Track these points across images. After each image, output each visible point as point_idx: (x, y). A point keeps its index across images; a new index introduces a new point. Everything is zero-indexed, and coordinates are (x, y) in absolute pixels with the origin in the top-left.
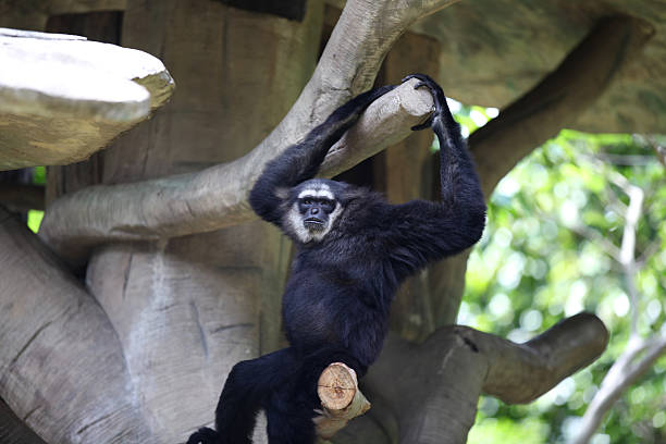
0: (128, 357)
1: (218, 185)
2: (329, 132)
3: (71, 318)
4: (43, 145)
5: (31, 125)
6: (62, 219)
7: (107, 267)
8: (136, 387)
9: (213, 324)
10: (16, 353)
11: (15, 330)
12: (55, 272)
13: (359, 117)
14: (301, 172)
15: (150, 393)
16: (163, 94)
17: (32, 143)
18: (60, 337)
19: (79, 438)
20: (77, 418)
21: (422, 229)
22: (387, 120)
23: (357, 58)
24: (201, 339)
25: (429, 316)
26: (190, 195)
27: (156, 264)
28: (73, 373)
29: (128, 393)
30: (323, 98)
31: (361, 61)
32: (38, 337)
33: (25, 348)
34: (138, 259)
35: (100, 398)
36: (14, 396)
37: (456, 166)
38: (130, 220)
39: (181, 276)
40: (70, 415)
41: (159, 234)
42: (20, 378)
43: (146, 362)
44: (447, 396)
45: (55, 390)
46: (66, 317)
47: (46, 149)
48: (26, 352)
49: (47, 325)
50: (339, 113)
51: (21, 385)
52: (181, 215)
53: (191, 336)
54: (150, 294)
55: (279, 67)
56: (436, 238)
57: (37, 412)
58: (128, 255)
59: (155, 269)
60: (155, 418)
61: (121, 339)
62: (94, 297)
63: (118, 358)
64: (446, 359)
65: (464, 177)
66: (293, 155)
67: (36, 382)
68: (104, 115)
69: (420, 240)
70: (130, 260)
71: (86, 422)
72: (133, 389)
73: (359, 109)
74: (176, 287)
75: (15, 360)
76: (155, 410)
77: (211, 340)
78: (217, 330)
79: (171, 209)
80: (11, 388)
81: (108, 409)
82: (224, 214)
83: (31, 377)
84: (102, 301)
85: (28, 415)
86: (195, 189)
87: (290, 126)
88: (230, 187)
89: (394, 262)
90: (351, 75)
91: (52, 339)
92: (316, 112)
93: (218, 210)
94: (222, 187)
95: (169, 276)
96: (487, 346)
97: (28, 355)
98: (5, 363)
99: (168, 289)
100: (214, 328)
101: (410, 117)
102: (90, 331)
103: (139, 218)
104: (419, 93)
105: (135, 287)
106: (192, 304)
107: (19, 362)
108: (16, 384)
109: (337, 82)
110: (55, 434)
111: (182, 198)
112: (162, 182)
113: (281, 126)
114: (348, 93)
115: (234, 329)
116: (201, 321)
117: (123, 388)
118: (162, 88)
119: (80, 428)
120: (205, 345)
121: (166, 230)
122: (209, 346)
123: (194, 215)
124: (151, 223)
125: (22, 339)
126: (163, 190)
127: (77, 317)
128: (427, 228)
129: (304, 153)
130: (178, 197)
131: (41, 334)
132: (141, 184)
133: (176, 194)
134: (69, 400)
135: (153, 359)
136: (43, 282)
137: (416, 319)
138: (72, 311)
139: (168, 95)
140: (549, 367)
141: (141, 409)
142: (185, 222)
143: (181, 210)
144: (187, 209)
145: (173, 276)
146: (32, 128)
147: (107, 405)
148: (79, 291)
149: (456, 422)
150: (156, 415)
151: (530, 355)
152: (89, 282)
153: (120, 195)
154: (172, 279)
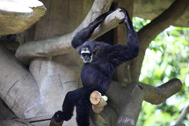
0: (41, 91)
1: (65, 41)
2: (95, 24)
3: (24, 79)
4: (11, 28)
5: (6, 22)
6: (22, 51)
7: (35, 65)
8: (43, 99)
9: (65, 81)
10: (9, 90)
11: (8, 83)
12: (20, 66)
13: (104, 20)
14: (86, 36)
15: (47, 101)
16: (43, 12)
17: (7, 27)
18: (21, 85)
19: (27, 114)
20: (26, 108)
21: (121, 53)
22: (111, 21)
23: (104, 3)
24: (61, 85)
25: (130, 79)
26: (57, 44)
27: (49, 64)
28: (25, 95)
29: (41, 101)
30: (94, 15)
31: (105, 4)
32: (15, 85)
33: (11, 88)
34: (44, 62)
35: (32, 103)
36: (8, 102)
37: (131, 34)
38: (41, 51)
39: (56, 67)
40: (24, 107)
41: (49, 55)
42: (10, 97)
43: (46, 92)
44: (133, 102)
45: (20, 100)
46: (23, 79)
47: (12, 29)
48: (11, 90)
49: (17, 81)
50: (98, 19)
51: (10, 99)
52: (55, 49)
53: (58, 84)
54: (47, 73)
55: (85, 7)
56: (125, 55)
57: (15, 106)
58: (41, 61)
59: (48, 65)
60: (48, 108)
61: (39, 85)
62: (31, 74)
63: (38, 91)
64: (133, 91)
65: (133, 37)
66: (84, 31)
67: (15, 97)
68: (19, 16)
69: (120, 56)
70: (41, 63)
71: (29, 109)
72: (42, 100)
73: (103, 17)
74: (54, 70)
75: (8, 92)
76: (48, 106)
77: (64, 86)
78: (66, 83)
79: (52, 48)
80: (7, 100)
81: (34, 105)
82: (66, 49)
83: (13, 97)
84: (33, 74)
85: (12, 107)
86: (58, 42)
87: (85, 23)
88: (68, 41)
89: (113, 63)
90: (102, 8)
91: (19, 85)
92: (92, 19)
93: (65, 48)
94: (66, 41)
95: (52, 67)
96: (145, 88)
97: (12, 90)
98: (6, 92)
99: (52, 71)
100: (65, 82)
101: (118, 20)
102: (30, 83)
103: (43, 51)
104: (121, 13)
105: (42, 71)
106: (59, 75)
107: (9, 92)
108: (9, 99)
109: (98, 10)
110: (20, 113)
111: (55, 44)
112: (50, 40)
113: (82, 23)
114: (101, 13)
115: (71, 82)
116: (61, 80)
117: (39, 100)
118: (43, 11)
119: (27, 111)
120: (62, 87)
121: (51, 54)
122: (64, 87)
123: (58, 49)
124: (47, 52)
125: (10, 85)
126: (50, 42)
127: (26, 79)
128: (122, 52)
129: (87, 30)
130: (54, 44)
131: (16, 84)
132: (44, 41)
133: (53, 43)
134: (24, 103)
135: (48, 91)
136: (16, 69)
137: (126, 80)
138: (25, 77)
139: (45, 13)
140: (164, 94)
141: (44, 106)
142: (56, 51)
143: (55, 48)
144: (56, 47)
145: (54, 67)
146: (7, 23)
147: (35, 104)
148: (27, 72)
149: (136, 110)
150: (48, 107)
151: (158, 90)
152: (30, 69)
153: (38, 44)
154: (53, 68)
